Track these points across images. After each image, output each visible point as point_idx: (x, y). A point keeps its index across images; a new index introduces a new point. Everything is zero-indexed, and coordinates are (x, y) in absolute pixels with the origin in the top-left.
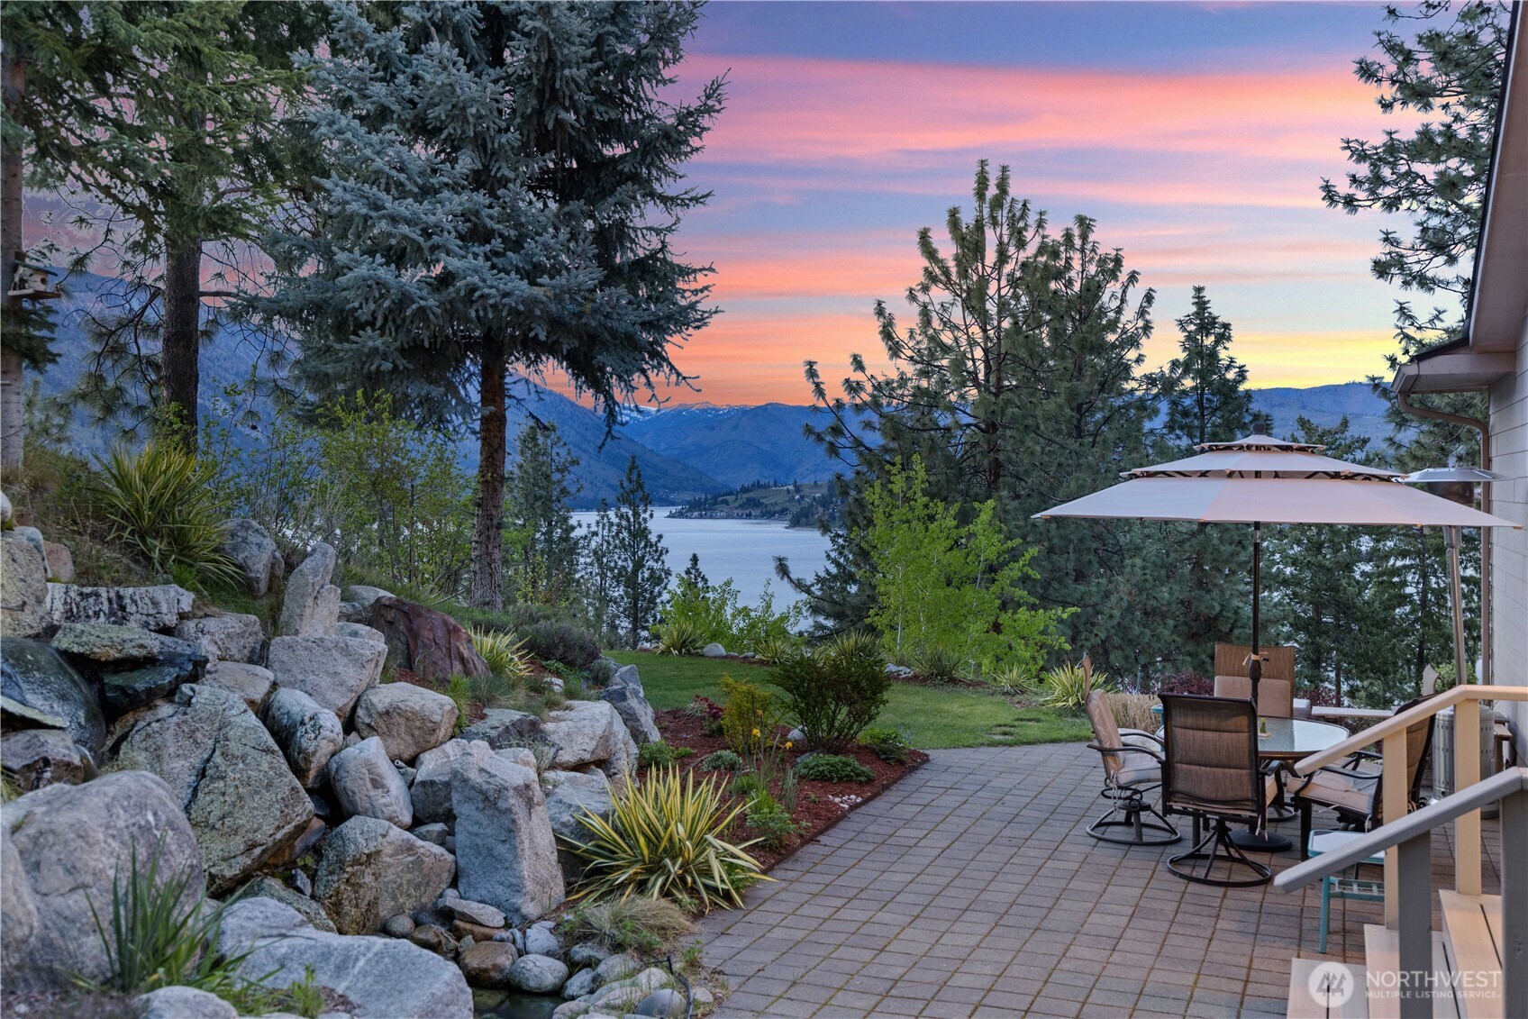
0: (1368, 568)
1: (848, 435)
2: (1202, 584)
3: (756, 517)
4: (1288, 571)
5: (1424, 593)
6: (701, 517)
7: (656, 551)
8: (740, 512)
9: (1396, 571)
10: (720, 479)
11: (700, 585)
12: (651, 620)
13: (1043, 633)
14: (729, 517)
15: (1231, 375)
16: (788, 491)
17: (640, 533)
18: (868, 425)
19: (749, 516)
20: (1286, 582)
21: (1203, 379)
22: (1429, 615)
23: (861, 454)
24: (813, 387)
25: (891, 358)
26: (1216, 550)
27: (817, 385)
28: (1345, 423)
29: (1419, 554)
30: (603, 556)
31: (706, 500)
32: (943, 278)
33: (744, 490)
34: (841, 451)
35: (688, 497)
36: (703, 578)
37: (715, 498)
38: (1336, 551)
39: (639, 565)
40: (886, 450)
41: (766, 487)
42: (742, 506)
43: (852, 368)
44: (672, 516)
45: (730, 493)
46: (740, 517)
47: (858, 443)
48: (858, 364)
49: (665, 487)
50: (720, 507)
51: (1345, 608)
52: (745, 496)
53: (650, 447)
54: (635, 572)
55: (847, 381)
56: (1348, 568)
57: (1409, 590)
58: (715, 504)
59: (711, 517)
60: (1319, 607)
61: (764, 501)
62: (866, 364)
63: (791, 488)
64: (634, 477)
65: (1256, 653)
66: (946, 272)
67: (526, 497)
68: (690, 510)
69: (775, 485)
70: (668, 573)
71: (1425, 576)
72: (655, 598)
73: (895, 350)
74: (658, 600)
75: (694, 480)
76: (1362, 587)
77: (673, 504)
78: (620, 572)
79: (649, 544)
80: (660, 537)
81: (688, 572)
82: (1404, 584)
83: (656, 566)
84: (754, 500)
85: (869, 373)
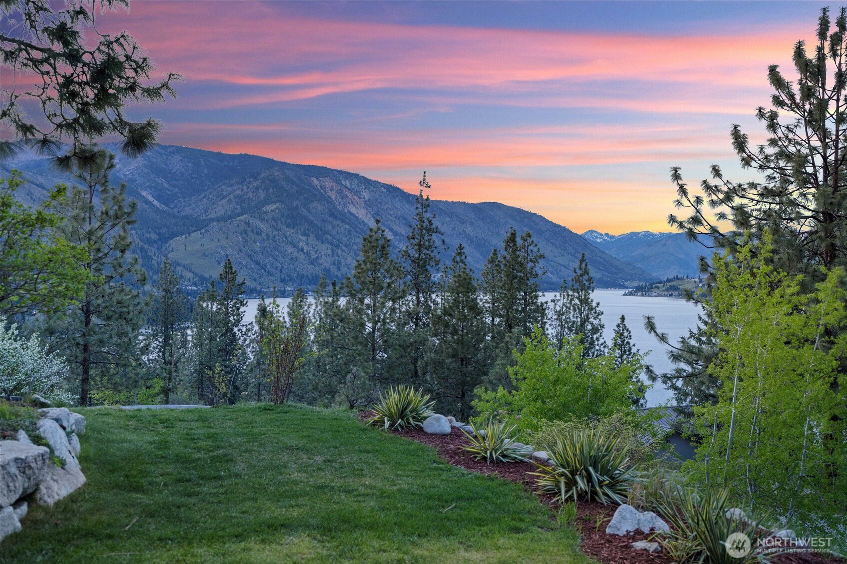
1: (705, 224)
3: (675, 296)
6: (643, 295)
7: (595, 313)
8: (666, 293)
10: (654, 274)
11: (626, 334)
12: (591, 354)
14: (659, 295)
16: (695, 282)
17: (585, 301)
18: (722, 216)
19: (671, 295)
23: (716, 238)
24: (678, 187)
25: (743, 166)
27: (681, 186)
30: (563, 314)
31: (646, 286)
32: (788, 102)
33: (668, 281)
34: (697, 235)
35: (635, 284)
36: (627, 330)
37: (651, 285)
39: (584, 321)
40: (735, 234)
41: (682, 279)
42: (667, 290)
43: (712, 175)
44: (626, 294)
45: (660, 282)
46: (666, 296)
47: (714, 230)
48: (716, 172)
49: (622, 278)
50: (655, 290)
52: (669, 284)
53: (614, 256)
54: (583, 324)
55: (705, 182)
58: (652, 288)
59: (649, 296)
61: (680, 287)
62: (722, 172)
63: (697, 280)
64: (583, 266)
66: (791, 97)
67: (508, 276)
68: (636, 291)
69: (687, 278)
72: (594, 341)
73: (747, 161)
74: (596, 343)
75: (640, 275)
77: (627, 288)
78: (573, 325)
79: (591, 308)
80: (598, 304)
81: (618, 326)
83: (596, 322)
84: (674, 286)
85: (725, 178)
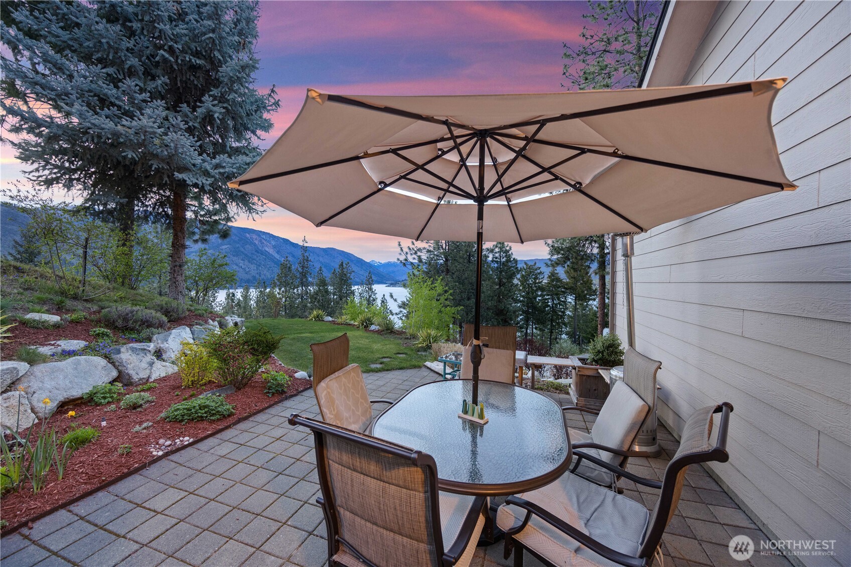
0: (540, 298)
2: (499, 301)
4: (521, 299)
5: (553, 304)
9: (546, 299)
10: (397, 278)
13: (454, 314)
15: (508, 248)
20: (521, 302)
21: (501, 249)
22: (553, 309)
26: (503, 293)
27: (401, 248)
28: (535, 263)
29: (551, 295)
33: (403, 281)
37: (396, 283)
38: (533, 294)
49: (385, 280)
51: (534, 308)
54: (369, 298)
56: (535, 299)
57: (549, 304)
60: (528, 307)
64: (370, 275)
65: (477, 338)
70: (377, 298)
71: (553, 300)
76: (539, 303)
77: (387, 284)
79: (372, 292)
82: (548, 302)
